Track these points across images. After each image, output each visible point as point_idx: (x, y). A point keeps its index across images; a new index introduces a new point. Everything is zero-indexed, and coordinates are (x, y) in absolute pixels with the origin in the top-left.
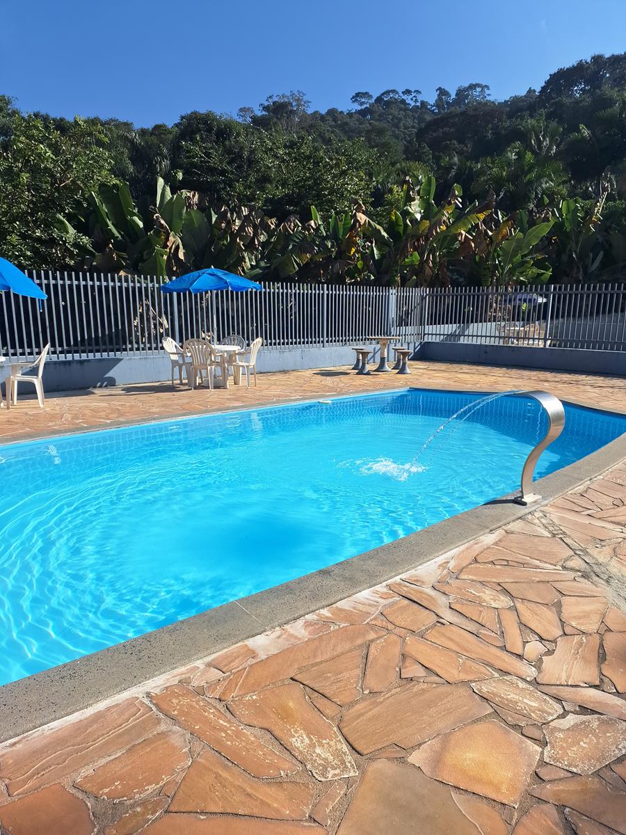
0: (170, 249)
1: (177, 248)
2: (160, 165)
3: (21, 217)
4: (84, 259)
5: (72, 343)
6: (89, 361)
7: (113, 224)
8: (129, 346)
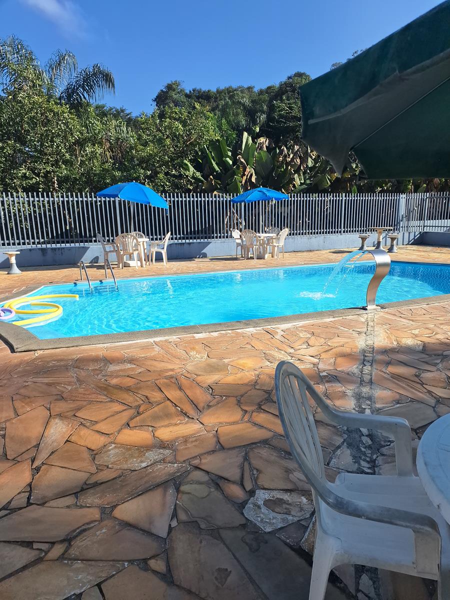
0: (247, 176)
1: (252, 175)
2: (260, 119)
3: (166, 164)
4: (198, 185)
5: (185, 233)
6: (193, 243)
7: (216, 163)
8: (216, 235)
